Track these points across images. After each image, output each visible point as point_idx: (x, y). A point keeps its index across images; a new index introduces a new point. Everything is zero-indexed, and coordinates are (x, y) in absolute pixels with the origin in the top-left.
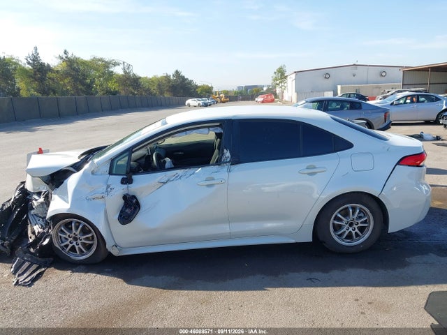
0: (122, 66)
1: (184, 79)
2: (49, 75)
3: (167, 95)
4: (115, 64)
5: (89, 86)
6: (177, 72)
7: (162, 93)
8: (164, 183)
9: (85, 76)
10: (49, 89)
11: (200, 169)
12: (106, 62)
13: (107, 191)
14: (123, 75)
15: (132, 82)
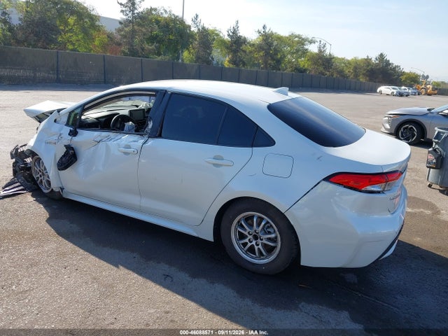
0: (317, 44)
1: (388, 63)
2: (243, 47)
3: (362, 79)
4: (312, 42)
5: (279, 62)
6: (381, 55)
7: (356, 76)
9: (276, 51)
10: (241, 60)
12: (303, 39)
14: (316, 54)
15: (325, 61)
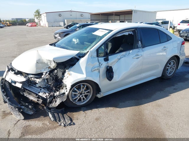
8: (119, 59)
11: (131, 51)
13: (99, 66)
